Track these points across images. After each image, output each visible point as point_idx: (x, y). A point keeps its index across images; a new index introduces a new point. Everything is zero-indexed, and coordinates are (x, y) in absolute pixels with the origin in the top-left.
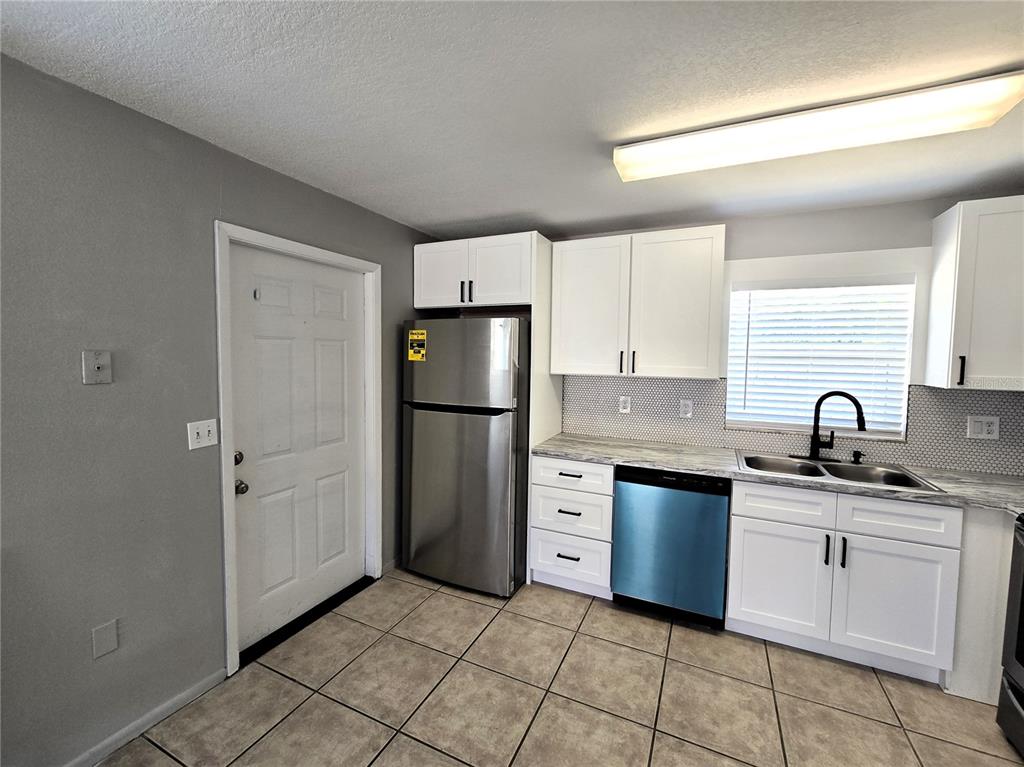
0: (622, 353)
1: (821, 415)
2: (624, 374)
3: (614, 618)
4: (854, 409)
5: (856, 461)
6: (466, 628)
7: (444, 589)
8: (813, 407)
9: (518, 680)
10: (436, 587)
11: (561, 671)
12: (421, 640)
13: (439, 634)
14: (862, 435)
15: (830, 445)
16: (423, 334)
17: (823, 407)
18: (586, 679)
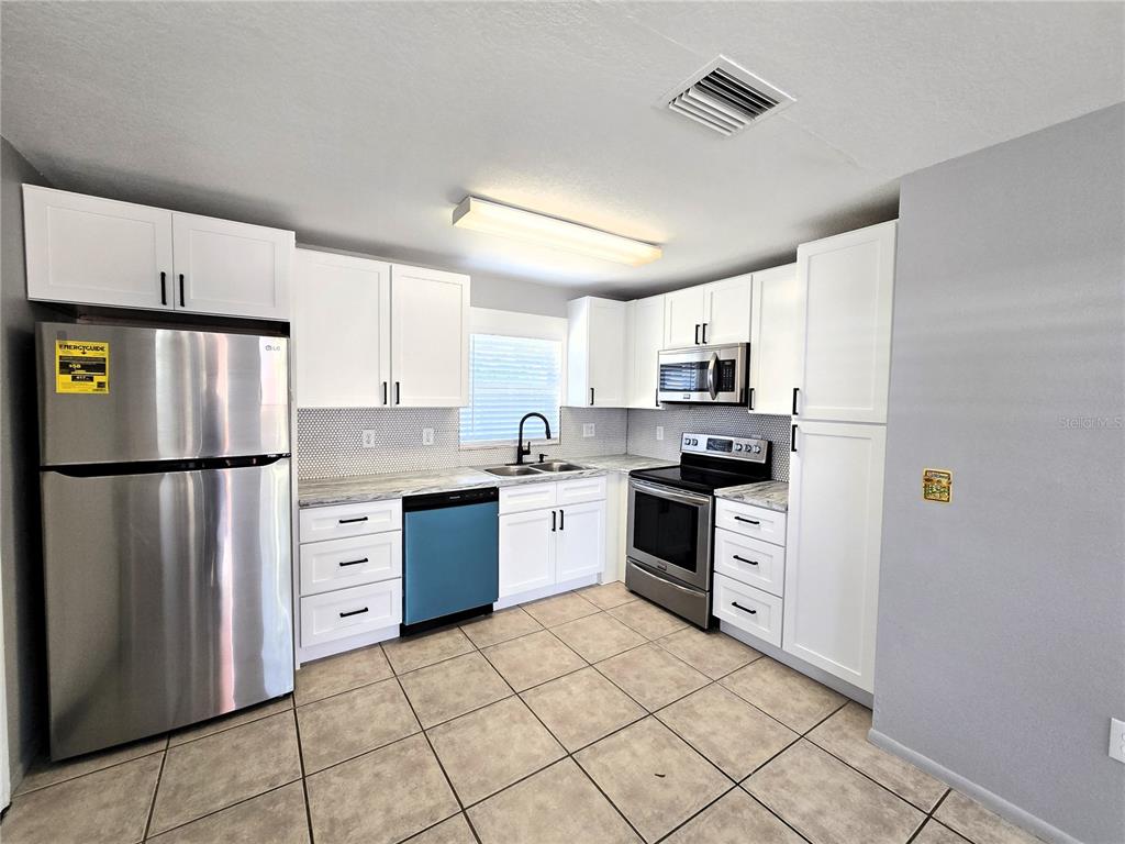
0: (385, 384)
1: (524, 431)
2: (388, 405)
3: (414, 648)
4: (544, 425)
5: (541, 461)
6: (272, 750)
7: (174, 742)
8: (518, 426)
9: (387, 745)
10: (162, 745)
11: (417, 712)
12: (222, 803)
13: (241, 780)
14: (550, 442)
15: (528, 452)
16: (102, 349)
17: (524, 425)
18: (442, 701)
